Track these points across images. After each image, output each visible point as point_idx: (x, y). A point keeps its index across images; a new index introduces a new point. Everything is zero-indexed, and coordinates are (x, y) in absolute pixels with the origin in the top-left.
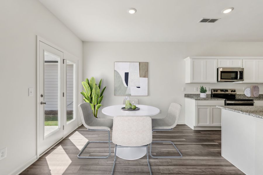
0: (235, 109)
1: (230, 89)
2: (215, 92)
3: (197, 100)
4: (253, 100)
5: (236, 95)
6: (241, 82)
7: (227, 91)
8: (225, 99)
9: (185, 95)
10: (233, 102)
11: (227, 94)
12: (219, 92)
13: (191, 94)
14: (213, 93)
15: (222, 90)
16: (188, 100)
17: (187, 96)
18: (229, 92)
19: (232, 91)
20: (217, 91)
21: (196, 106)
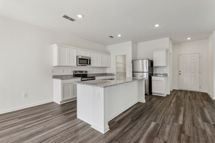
0: (83, 83)
1: (85, 71)
2: (76, 73)
3: (63, 79)
4: (95, 77)
5: (88, 74)
6: (90, 66)
7: (82, 72)
8: (81, 78)
9: (53, 76)
10: (86, 79)
11: (83, 74)
12: (78, 73)
13: (58, 76)
14: (75, 73)
15: (80, 72)
16: (55, 80)
17: (55, 77)
18: (84, 73)
19: (85, 72)
20: (77, 72)
21: (61, 84)
